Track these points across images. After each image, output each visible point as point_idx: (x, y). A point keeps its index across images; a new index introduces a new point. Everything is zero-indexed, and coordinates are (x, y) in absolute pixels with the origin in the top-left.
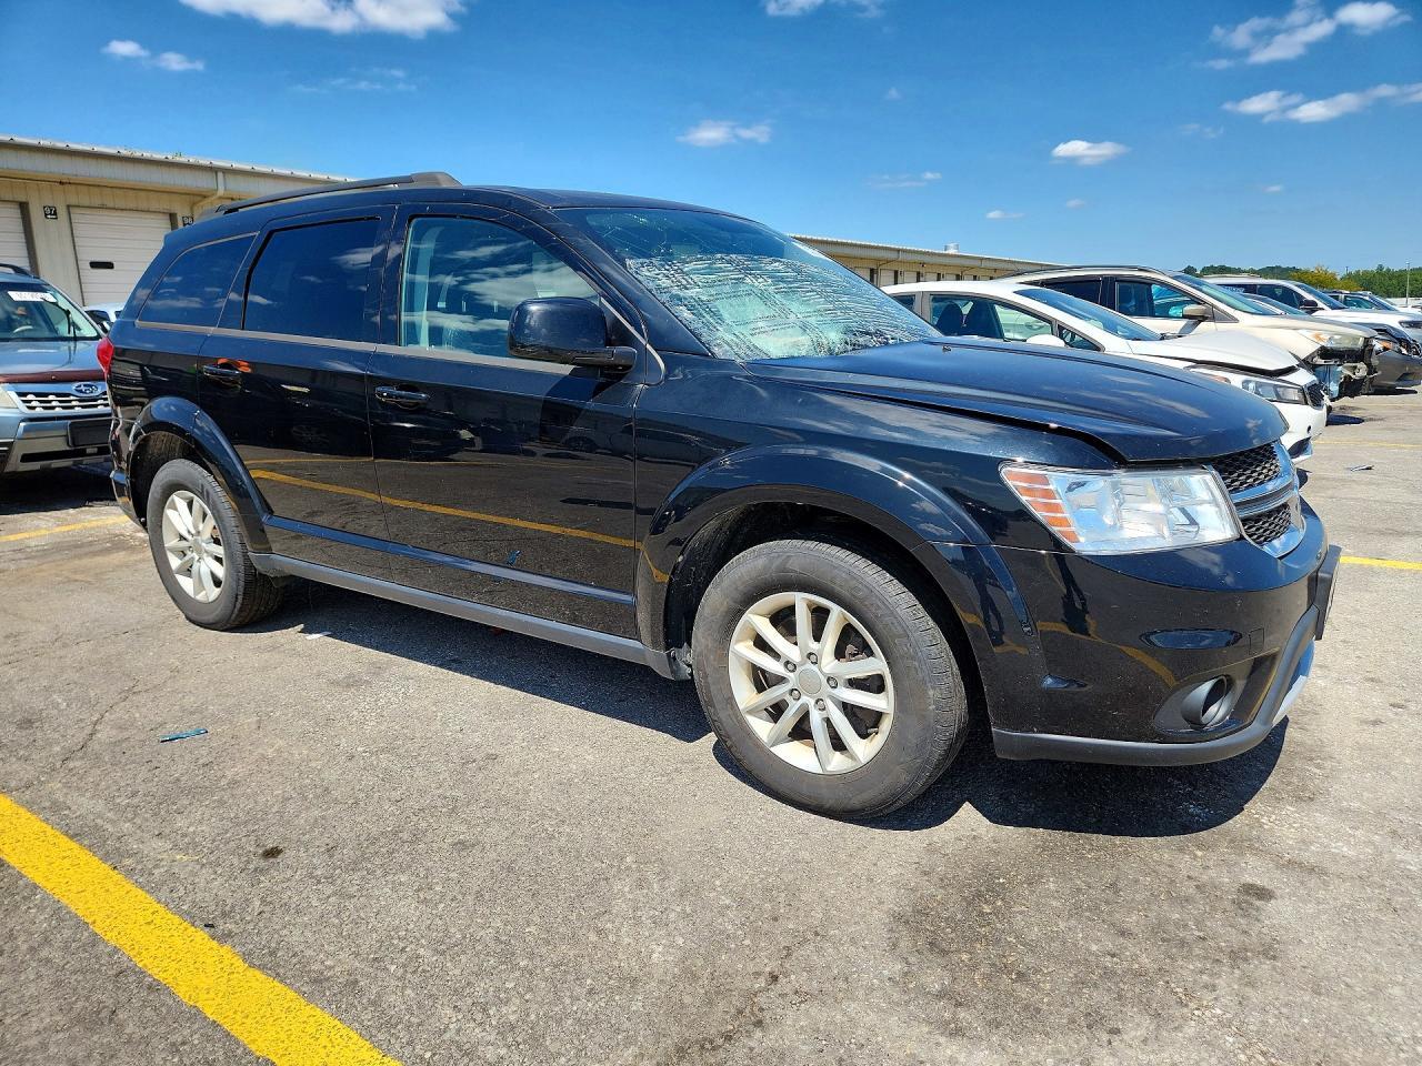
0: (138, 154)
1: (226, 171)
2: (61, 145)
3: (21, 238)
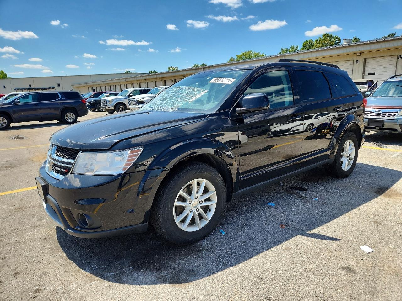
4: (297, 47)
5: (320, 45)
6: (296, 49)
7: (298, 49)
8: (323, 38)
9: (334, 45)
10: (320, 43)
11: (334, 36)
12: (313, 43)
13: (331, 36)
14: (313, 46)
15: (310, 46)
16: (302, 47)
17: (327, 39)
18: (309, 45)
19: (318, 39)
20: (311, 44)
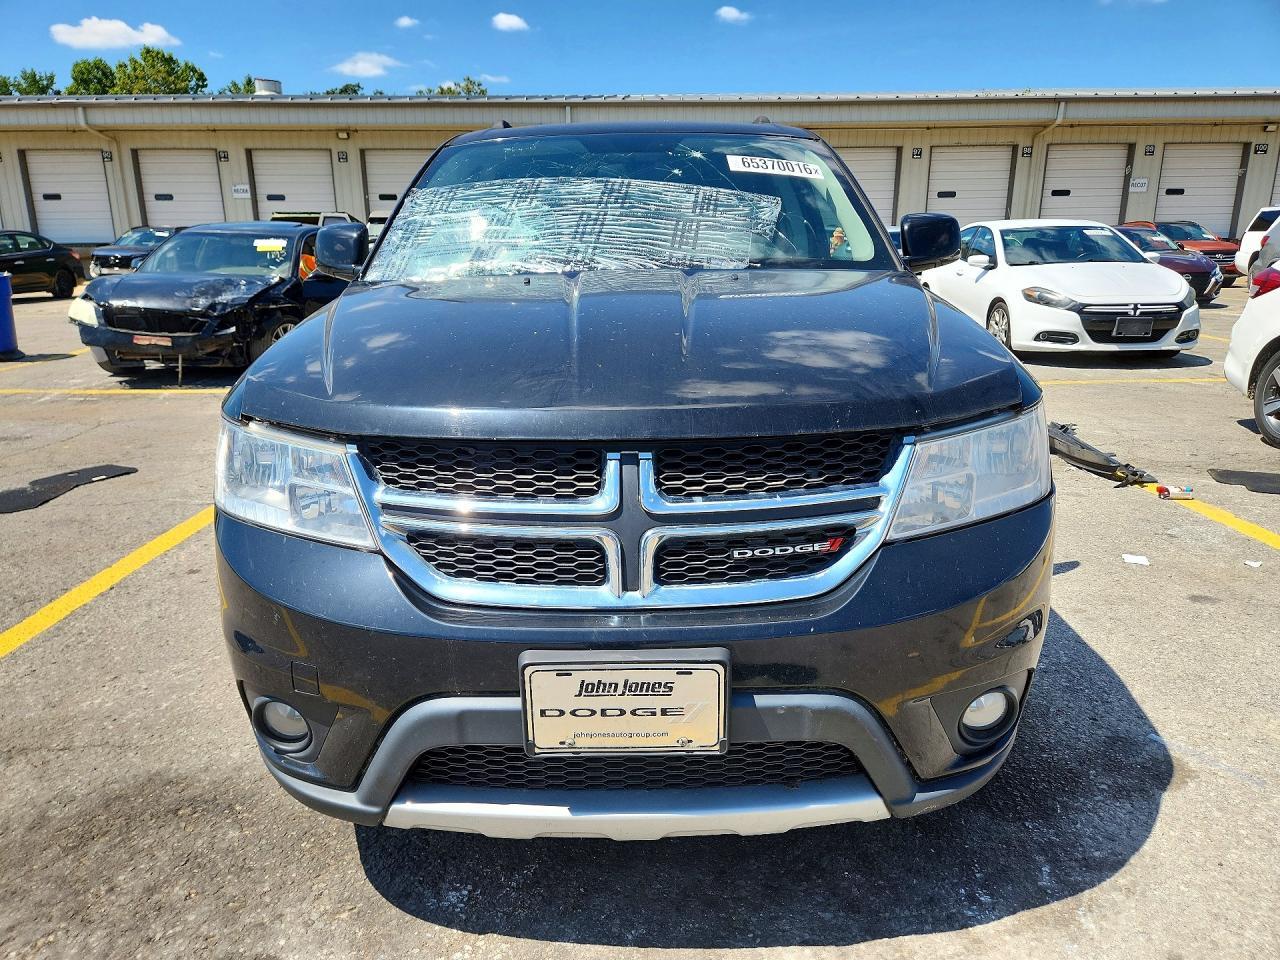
0: (992, 95)
1: (1068, 100)
2: (932, 96)
3: (892, 175)
4: (51, 79)
5: (140, 84)
6: (48, 87)
7: (55, 87)
8: (143, 63)
9: (186, 92)
10: (137, 78)
11: (182, 64)
12: (112, 74)
13: (171, 59)
14: (114, 85)
15: (100, 81)
16: (72, 81)
17: (162, 68)
18: (95, 77)
19: (128, 63)
20: (104, 74)
